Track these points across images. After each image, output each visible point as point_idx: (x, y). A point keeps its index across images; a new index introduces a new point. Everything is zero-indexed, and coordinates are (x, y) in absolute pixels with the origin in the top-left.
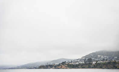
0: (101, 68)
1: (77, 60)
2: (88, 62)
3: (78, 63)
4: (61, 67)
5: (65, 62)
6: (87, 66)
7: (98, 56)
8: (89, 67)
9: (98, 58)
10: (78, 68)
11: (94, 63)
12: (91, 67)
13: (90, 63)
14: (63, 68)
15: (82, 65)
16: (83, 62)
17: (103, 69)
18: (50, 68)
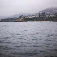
0: (52, 21)
1: (35, 14)
2: (42, 16)
3: (33, 17)
4: (18, 20)
5: (23, 16)
6: (41, 19)
7: (54, 10)
8: (43, 20)
9: (53, 12)
10: (33, 21)
11: (47, 16)
12: (44, 20)
13: (43, 17)
14: (20, 21)
15: (37, 19)
16: (38, 16)
17: (54, 21)
18: (10, 21)
